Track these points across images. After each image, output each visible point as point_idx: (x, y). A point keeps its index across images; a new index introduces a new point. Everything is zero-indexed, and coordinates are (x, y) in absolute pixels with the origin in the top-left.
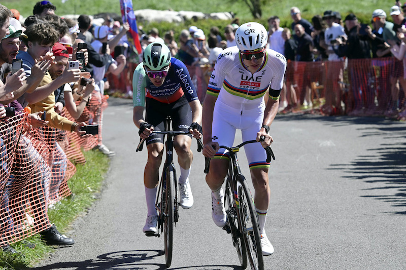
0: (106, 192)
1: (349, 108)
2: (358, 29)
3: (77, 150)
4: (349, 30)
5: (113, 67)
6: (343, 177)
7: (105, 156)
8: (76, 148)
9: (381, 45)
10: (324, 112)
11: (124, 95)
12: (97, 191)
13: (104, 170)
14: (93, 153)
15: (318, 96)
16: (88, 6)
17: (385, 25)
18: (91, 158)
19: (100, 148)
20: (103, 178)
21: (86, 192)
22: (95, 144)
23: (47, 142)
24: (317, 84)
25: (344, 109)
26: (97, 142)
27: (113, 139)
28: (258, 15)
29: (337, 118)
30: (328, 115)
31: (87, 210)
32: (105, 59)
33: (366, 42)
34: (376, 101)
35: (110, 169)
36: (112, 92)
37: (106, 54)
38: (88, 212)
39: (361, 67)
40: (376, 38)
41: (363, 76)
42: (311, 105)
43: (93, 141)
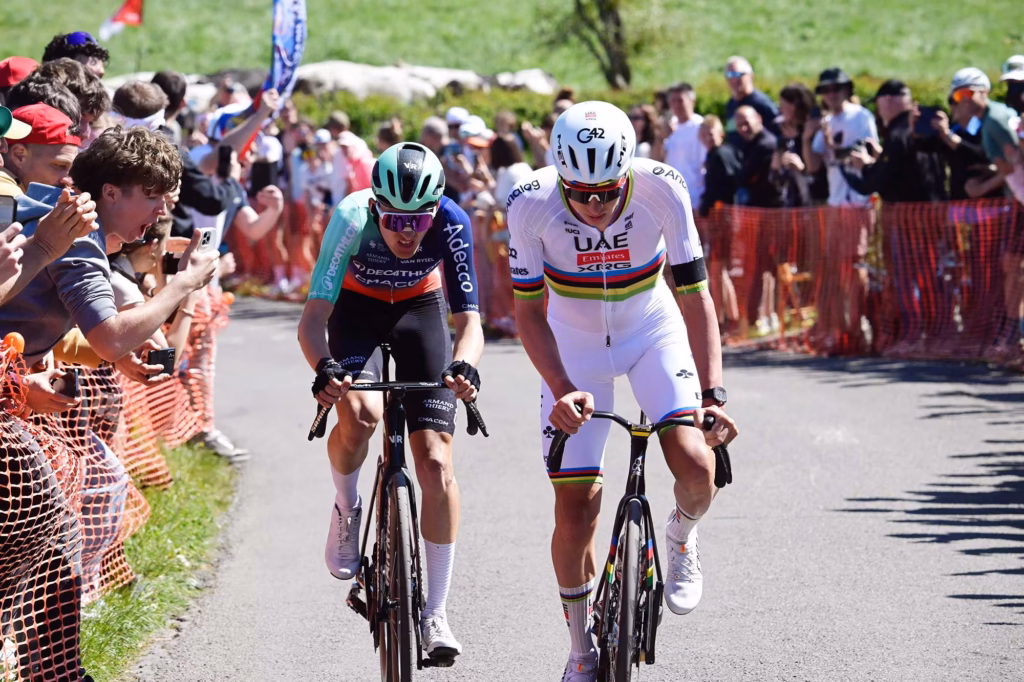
0: (228, 569)
1: (883, 337)
2: (911, 120)
3: (149, 449)
4: (886, 123)
5: (245, 216)
6: (892, 536)
7: (222, 461)
8: (145, 441)
9: (977, 166)
10: (813, 345)
11: (266, 290)
12: (204, 566)
13: (220, 503)
14: (189, 454)
15: (796, 301)
16: (168, 50)
17: (987, 110)
18: (186, 467)
19: (208, 439)
20: (220, 526)
21: (172, 569)
22: (195, 428)
23: (68, 429)
24: (794, 269)
25: (869, 337)
26: (200, 423)
27: (242, 412)
28: (620, 80)
29: (853, 364)
30: (825, 355)
31: (177, 623)
32: (228, 194)
33: (935, 156)
34: (958, 318)
35: (236, 500)
36: (235, 281)
37: (229, 180)
38: (178, 629)
39: (919, 225)
40: (960, 146)
41: (926, 248)
42: (776, 324)
43: (188, 418)
